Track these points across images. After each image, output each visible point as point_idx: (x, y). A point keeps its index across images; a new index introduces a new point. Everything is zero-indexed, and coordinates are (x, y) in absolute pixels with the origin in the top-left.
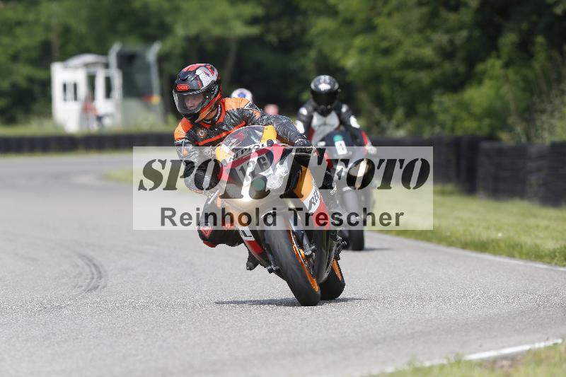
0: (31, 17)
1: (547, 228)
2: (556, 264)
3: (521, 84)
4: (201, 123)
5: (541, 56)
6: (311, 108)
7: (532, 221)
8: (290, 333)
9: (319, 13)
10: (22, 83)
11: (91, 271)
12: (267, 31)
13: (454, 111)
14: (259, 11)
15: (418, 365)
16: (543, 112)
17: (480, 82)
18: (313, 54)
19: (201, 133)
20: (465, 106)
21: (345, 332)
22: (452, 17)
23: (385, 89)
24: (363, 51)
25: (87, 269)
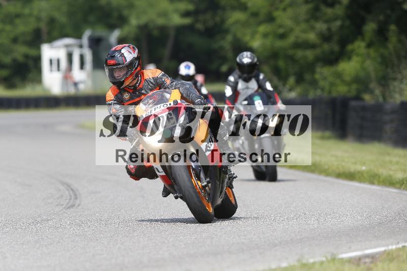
0: (27, 11)
1: (397, 163)
2: (404, 189)
3: (379, 60)
4: (125, 89)
5: (393, 39)
6: (237, 76)
7: (387, 158)
8: (213, 238)
9: (234, 8)
10: (20, 59)
11: (70, 194)
12: (197, 21)
13: (331, 79)
14: (191, 7)
15: (304, 261)
16: (395, 79)
17: (350, 58)
18: (229, 38)
19: (126, 96)
20: (339, 76)
21: (252, 238)
22: (329, 11)
23: (281, 63)
24: (265, 35)
25: (67, 193)
